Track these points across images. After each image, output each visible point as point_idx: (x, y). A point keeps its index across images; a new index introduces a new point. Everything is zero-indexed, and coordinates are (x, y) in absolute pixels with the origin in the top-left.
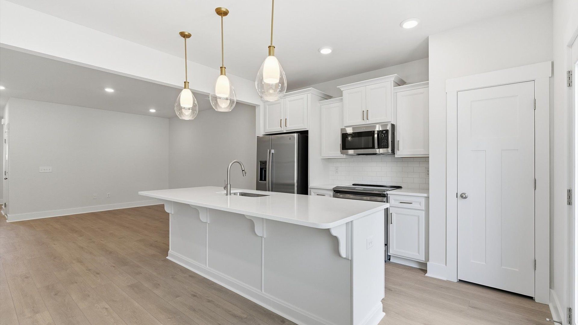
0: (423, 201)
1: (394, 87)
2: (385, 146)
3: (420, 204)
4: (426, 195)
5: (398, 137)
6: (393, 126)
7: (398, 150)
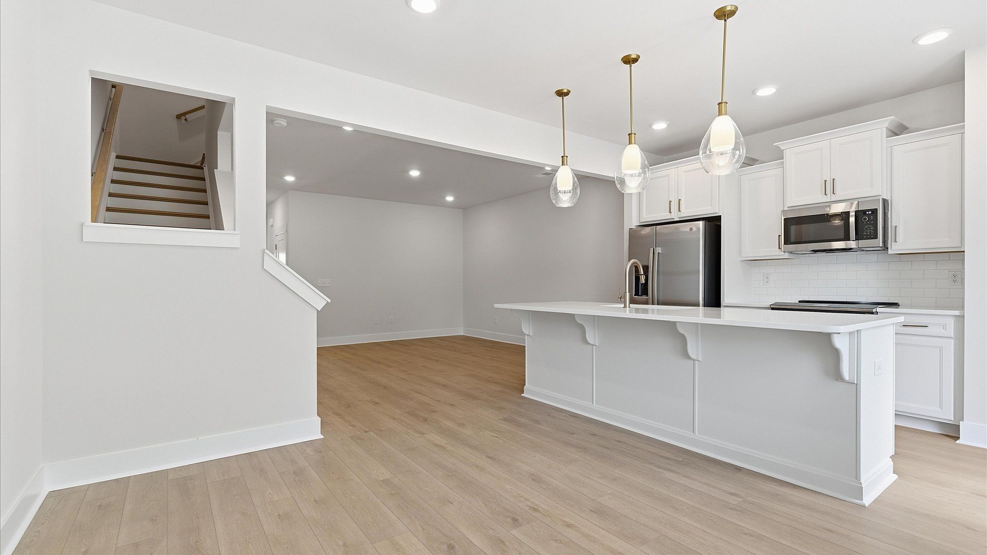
0: (951, 323)
1: (887, 137)
2: (870, 235)
3: (945, 327)
4: (957, 313)
5: (893, 220)
6: (885, 201)
7: (896, 241)
